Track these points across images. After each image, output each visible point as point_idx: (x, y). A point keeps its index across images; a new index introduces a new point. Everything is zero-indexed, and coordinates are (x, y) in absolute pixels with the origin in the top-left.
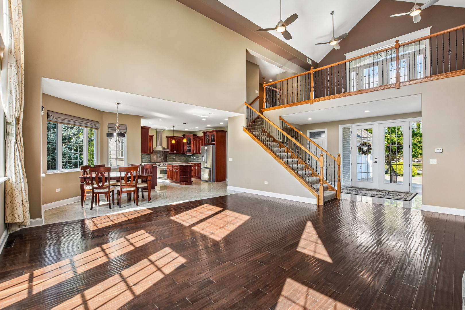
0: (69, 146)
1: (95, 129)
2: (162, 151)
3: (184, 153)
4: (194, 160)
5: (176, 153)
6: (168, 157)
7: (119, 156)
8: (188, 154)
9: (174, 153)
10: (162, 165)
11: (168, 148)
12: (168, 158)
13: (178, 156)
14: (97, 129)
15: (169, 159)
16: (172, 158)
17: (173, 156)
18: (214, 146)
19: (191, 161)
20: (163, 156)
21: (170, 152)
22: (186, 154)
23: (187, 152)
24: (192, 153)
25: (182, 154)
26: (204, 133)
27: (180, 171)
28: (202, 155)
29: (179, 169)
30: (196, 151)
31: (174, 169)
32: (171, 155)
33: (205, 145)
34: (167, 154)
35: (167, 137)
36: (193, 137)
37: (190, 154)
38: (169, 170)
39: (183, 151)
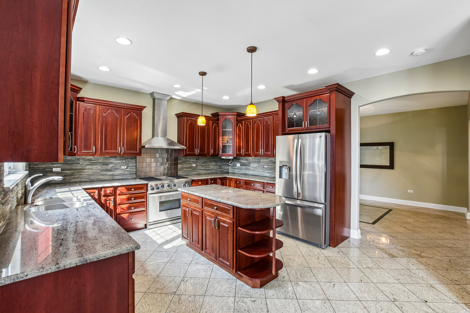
2: (167, 150)
3: (216, 156)
4: (237, 171)
5: (199, 155)
6: (181, 164)
8: (224, 157)
9: (195, 155)
10: (166, 185)
11: (180, 142)
12: (179, 166)
13: (202, 160)
15: (182, 169)
16: (188, 166)
17: (192, 160)
18: (329, 135)
19: (228, 173)
20: (167, 161)
21: (186, 152)
22: (220, 158)
23: (222, 152)
24: (235, 156)
25: (211, 156)
26: (282, 100)
27: (237, 228)
28: (281, 162)
29: (233, 222)
30: (247, 150)
31: (211, 217)
32: (187, 160)
33: (284, 133)
34: (177, 157)
35: (179, 116)
36: (237, 119)
37: (230, 158)
38: (187, 210)
39: (215, 150)
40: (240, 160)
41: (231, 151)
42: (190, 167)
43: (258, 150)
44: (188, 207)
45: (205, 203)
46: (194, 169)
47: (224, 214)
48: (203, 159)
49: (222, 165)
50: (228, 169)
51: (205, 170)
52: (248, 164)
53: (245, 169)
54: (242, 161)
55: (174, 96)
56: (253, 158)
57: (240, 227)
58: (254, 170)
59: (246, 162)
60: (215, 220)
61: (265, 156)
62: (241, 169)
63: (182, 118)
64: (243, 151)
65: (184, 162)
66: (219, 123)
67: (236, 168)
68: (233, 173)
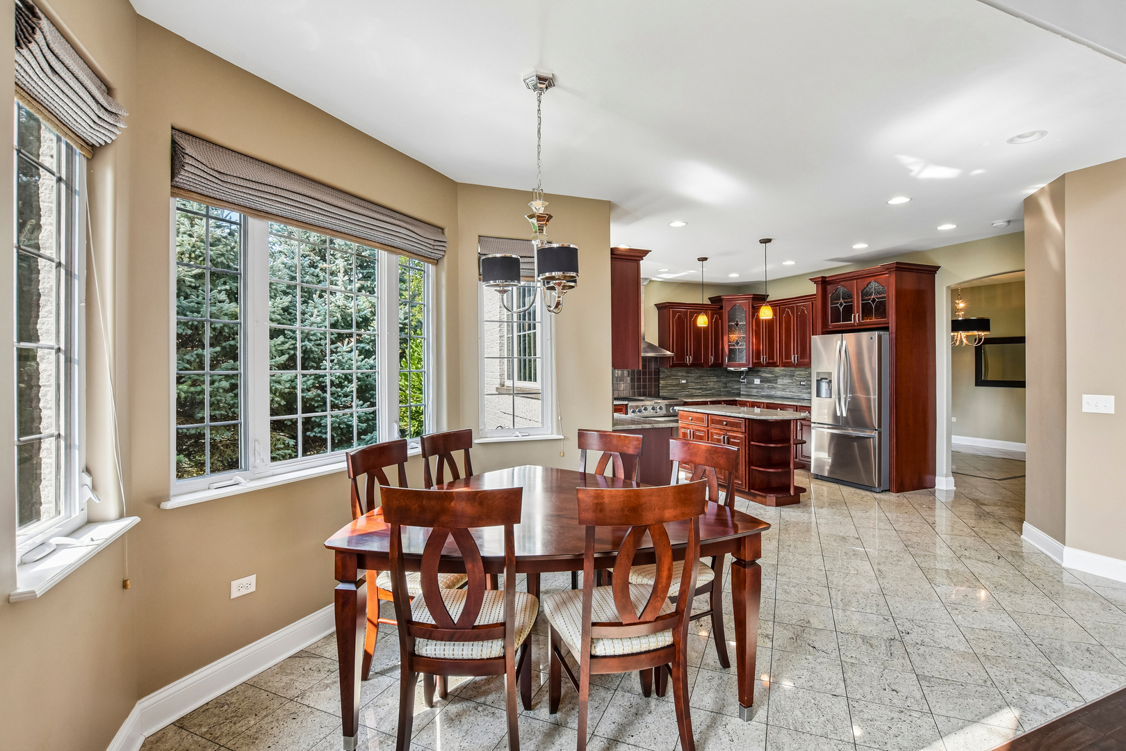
0: (362, 345)
1: (427, 259)
3: (718, 367)
4: (754, 392)
5: (692, 365)
6: (664, 379)
7: (510, 377)
8: (732, 369)
9: (685, 365)
10: (650, 408)
11: (663, 344)
12: (662, 382)
13: (696, 373)
14: (436, 262)
15: (665, 387)
16: (675, 382)
17: (681, 374)
18: (885, 335)
19: (739, 395)
21: (673, 360)
22: (726, 369)
23: (729, 360)
24: (751, 366)
25: (711, 366)
26: (822, 281)
27: (749, 443)
28: (818, 374)
29: (745, 437)
30: (771, 356)
31: (720, 435)
32: (673, 373)
33: (826, 331)
34: (659, 369)
35: (661, 307)
36: (753, 305)
37: (742, 369)
38: (689, 432)
39: (716, 358)
40: (760, 374)
41: (745, 358)
42: (677, 385)
43: (788, 356)
44: (688, 429)
45: (712, 420)
46: (684, 387)
47: (735, 429)
48: (697, 371)
49: (729, 382)
50: (739, 389)
51: (700, 389)
52: (774, 380)
53: (768, 388)
54: (764, 375)
55: (653, 279)
56: (783, 368)
57: (753, 441)
58: (783, 390)
59: (770, 375)
60: (724, 437)
61: (799, 365)
62: (762, 388)
63: (665, 311)
64: (763, 359)
65: (669, 377)
66: (722, 313)
67: (752, 386)
68: (749, 396)
